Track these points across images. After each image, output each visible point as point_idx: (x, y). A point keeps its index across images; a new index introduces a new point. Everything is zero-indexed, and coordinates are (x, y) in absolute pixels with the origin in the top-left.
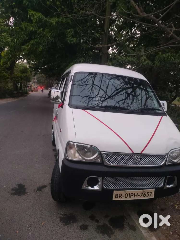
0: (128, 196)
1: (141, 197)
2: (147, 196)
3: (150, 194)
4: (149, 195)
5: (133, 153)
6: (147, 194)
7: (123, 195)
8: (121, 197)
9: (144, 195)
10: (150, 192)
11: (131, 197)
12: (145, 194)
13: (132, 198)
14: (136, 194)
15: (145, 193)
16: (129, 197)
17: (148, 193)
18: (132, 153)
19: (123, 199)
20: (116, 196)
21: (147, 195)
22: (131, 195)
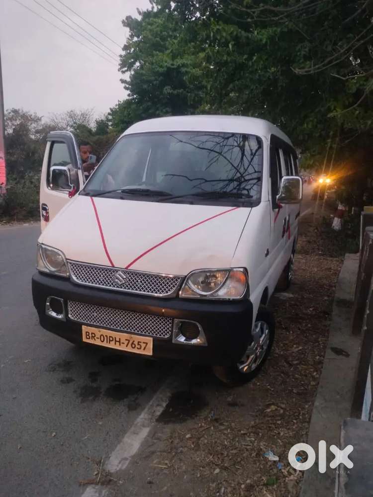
0: (106, 340)
1: (127, 346)
2: (137, 348)
3: (143, 345)
4: (143, 348)
5: (113, 266)
6: (138, 344)
7: (96, 337)
8: (95, 340)
9: (133, 346)
10: (144, 343)
11: (110, 343)
12: (134, 343)
13: (112, 345)
14: (118, 340)
15: (134, 341)
16: (107, 342)
17: (140, 343)
18: (111, 265)
19: (98, 342)
20: (87, 335)
21: (139, 347)
22: (110, 339)
